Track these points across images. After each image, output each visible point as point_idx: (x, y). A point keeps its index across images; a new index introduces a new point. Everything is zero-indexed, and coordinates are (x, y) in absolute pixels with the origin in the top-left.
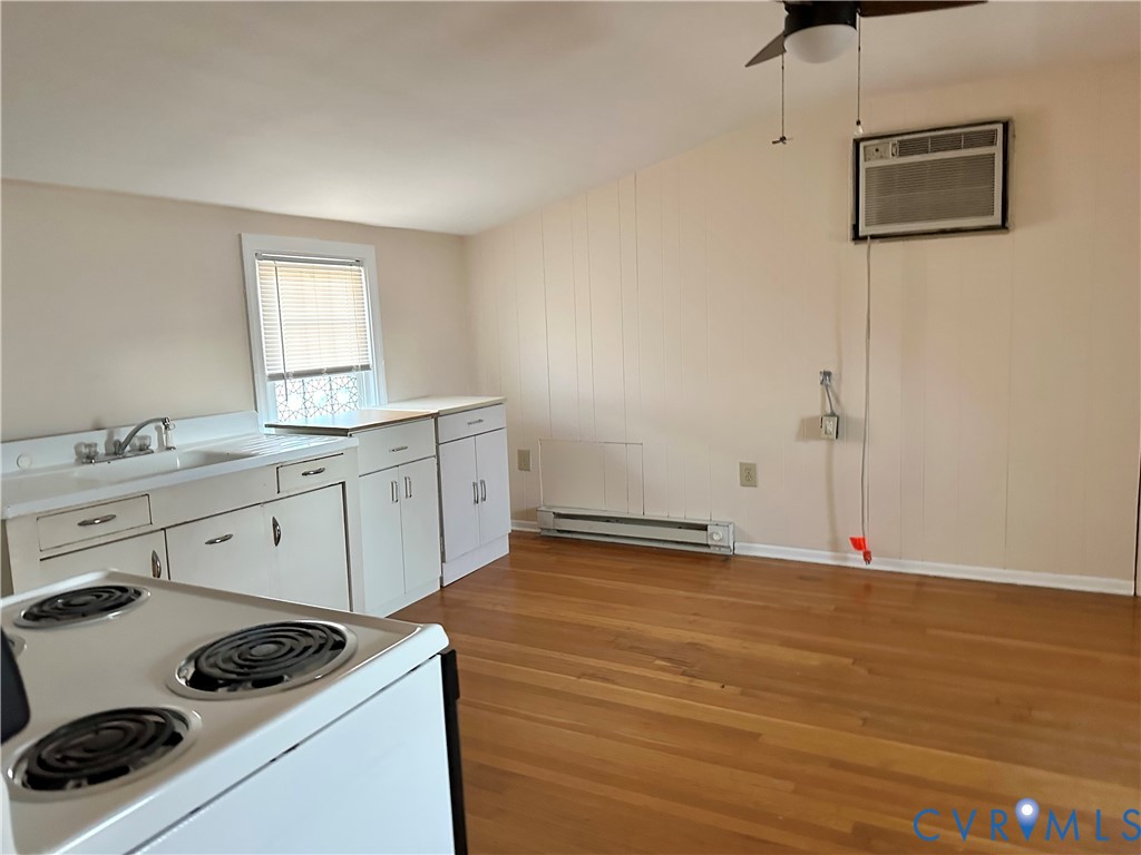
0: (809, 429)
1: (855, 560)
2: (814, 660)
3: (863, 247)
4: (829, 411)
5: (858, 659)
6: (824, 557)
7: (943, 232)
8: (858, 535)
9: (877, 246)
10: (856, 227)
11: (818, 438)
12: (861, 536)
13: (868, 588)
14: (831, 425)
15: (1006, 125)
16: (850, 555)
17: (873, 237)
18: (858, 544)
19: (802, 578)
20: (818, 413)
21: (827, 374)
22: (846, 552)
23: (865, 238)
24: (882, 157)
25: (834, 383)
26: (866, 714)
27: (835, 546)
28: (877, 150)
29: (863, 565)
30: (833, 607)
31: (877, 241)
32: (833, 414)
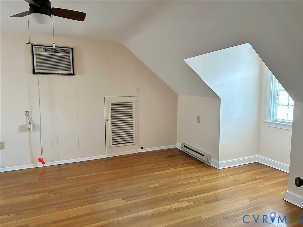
0: (23, 129)
1: (40, 165)
2: (37, 196)
3: (36, 76)
4: (29, 123)
5: (50, 192)
6: (30, 166)
7: (58, 74)
8: (40, 157)
9: (40, 76)
10: (34, 70)
11: (26, 131)
12: (41, 158)
13: (44, 172)
14: (30, 127)
15: (72, 49)
16: (38, 164)
17: (39, 73)
18: (40, 160)
19: (24, 174)
20: (25, 123)
21: (27, 112)
22: (37, 163)
23: (37, 73)
24: (40, 51)
25: (30, 114)
26: (58, 206)
27: (33, 162)
28: (39, 49)
29: (43, 166)
30: (37, 180)
31: (40, 74)
32: (30, 124)
